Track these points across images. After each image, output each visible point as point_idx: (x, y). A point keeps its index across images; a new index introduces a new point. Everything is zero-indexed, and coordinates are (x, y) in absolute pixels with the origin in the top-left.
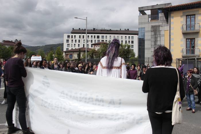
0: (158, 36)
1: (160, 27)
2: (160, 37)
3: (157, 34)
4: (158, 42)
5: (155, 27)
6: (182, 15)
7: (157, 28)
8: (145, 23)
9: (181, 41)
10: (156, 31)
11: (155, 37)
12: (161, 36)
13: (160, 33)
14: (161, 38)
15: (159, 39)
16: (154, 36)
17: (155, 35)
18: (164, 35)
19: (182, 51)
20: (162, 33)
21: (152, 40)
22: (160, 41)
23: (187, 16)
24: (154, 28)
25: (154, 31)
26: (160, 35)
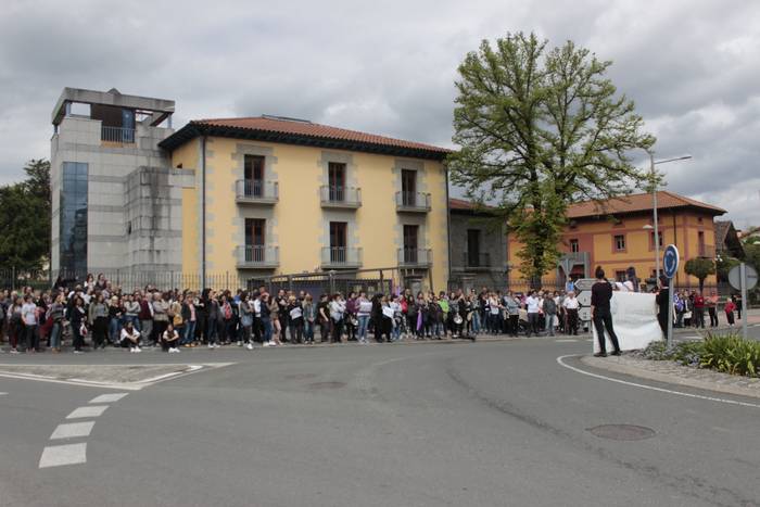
0: (164, 201)
1: (170, 176)
2: (169, 205)
3: (160, 196)
4: (163, 220)
5: (153, 172)
6: (235, 152)
7: (161, 177)
8: (89, 148)
9: (234, 224)
10: (157, 185)
11: (154, 205)
12: (171, 202)
13: (168, 192)
14: (173, 208)
15: (164, 212)
16: (150, 201)
17: (154, 196)
18: (179, 202)
19: (236, 253)
20: (175, 194)
21: (144, 214)
22: (169, 217)
23: (246, 156)
24: (150, 176)
25: (150, 184)
26: (168, 198)
